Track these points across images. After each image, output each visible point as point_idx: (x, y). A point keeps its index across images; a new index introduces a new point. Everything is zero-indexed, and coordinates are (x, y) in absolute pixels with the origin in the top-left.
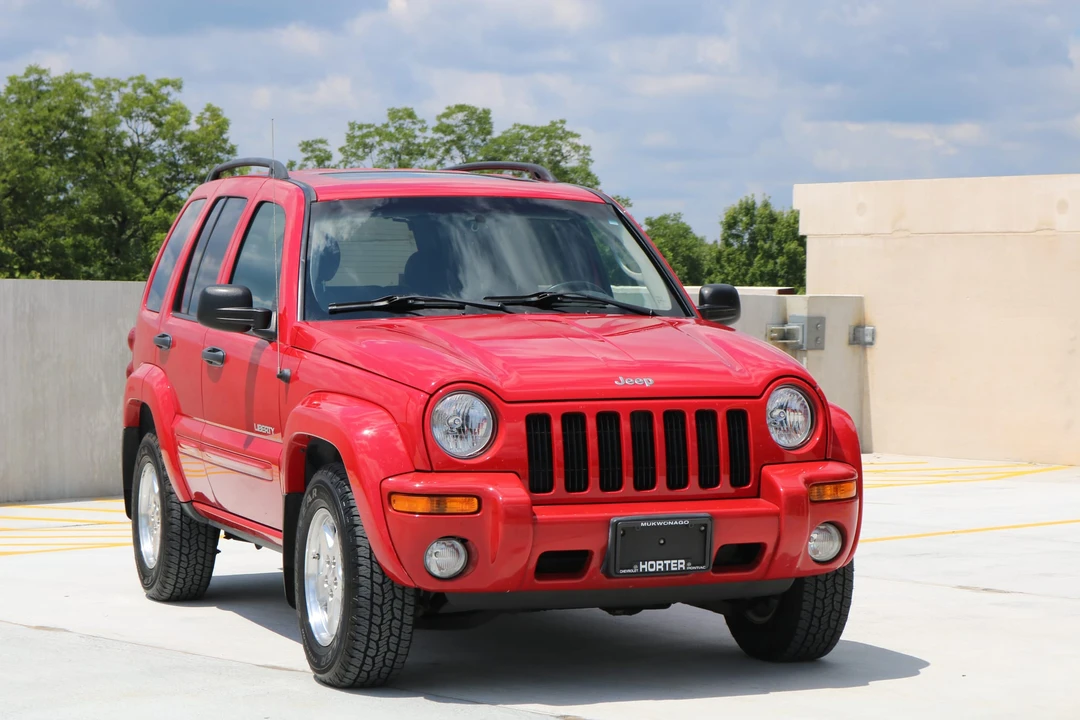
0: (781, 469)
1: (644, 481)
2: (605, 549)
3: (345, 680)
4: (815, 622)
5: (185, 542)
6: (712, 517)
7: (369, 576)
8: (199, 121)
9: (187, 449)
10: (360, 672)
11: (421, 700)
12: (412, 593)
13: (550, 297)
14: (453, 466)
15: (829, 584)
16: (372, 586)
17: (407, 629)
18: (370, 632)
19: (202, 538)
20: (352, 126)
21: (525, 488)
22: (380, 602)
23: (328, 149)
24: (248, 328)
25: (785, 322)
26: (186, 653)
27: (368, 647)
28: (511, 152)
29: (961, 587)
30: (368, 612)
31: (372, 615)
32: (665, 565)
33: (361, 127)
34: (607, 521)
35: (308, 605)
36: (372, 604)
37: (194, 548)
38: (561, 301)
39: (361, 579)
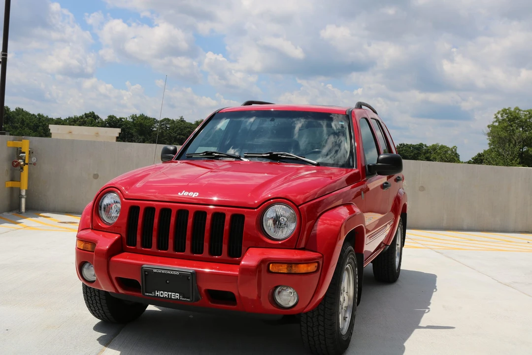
6: (193, 273)
32: (168, 295)
34: (141, 266)
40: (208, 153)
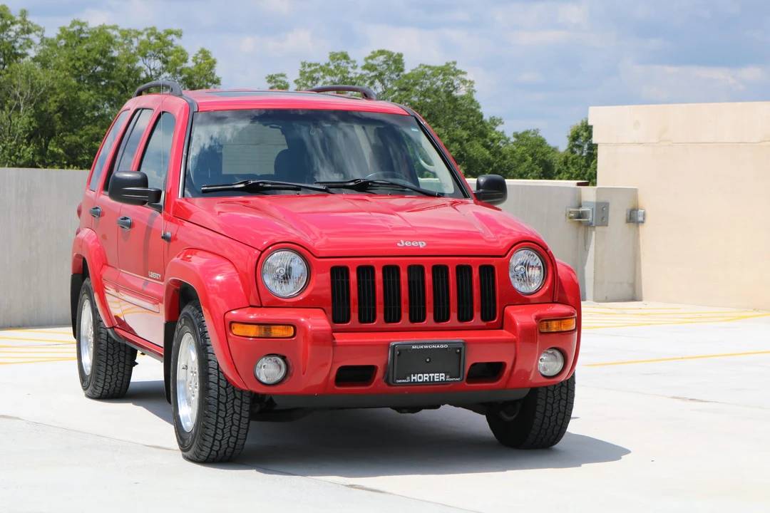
0: (521, 309)
1: (417, 316)
2: (386, 366)
3: (201, 457)
4: (546, 420)
5: (110, 357)
6: (465, 343)
7: (216, 382)
8: (195, 60)
9: (110, 291)
10: (211, 451)
11: (254, 472)
12: (247, 395)
13: (364, 183)
14: (277, 303)
15: (556, 393)
16: (219, 389)
17: (245, 421)
18: (217, 422)
19: (122, 354)
20: (304, 65)
21: (329, 321)
22: (224, 401)
23: (287, 80)
24: (145, 203)
25: (580, 206)
26: (98, 435)
27: (216, 434)
28: (417, 84)
29: (674, 397)
30: (216, 408)
31: (219, 410)
32: (430, 377)
33: (310, 66)
34: (388, 345)
35: (179, 401)
36: (219, 402)
37: (116, 361)
38: (371, 186)
39: (211, 384)
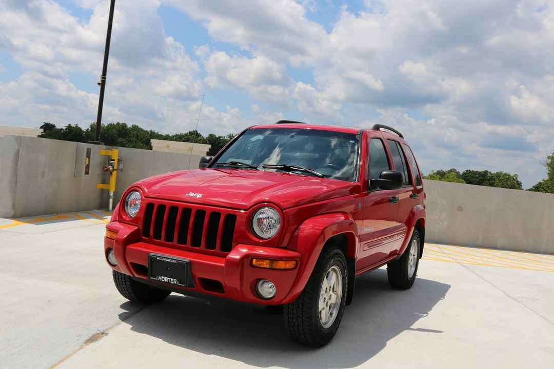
6: (188, 263)
13: (289, 167)
32: (168, 280)
34: (148, 254)
40: (233, 163)
